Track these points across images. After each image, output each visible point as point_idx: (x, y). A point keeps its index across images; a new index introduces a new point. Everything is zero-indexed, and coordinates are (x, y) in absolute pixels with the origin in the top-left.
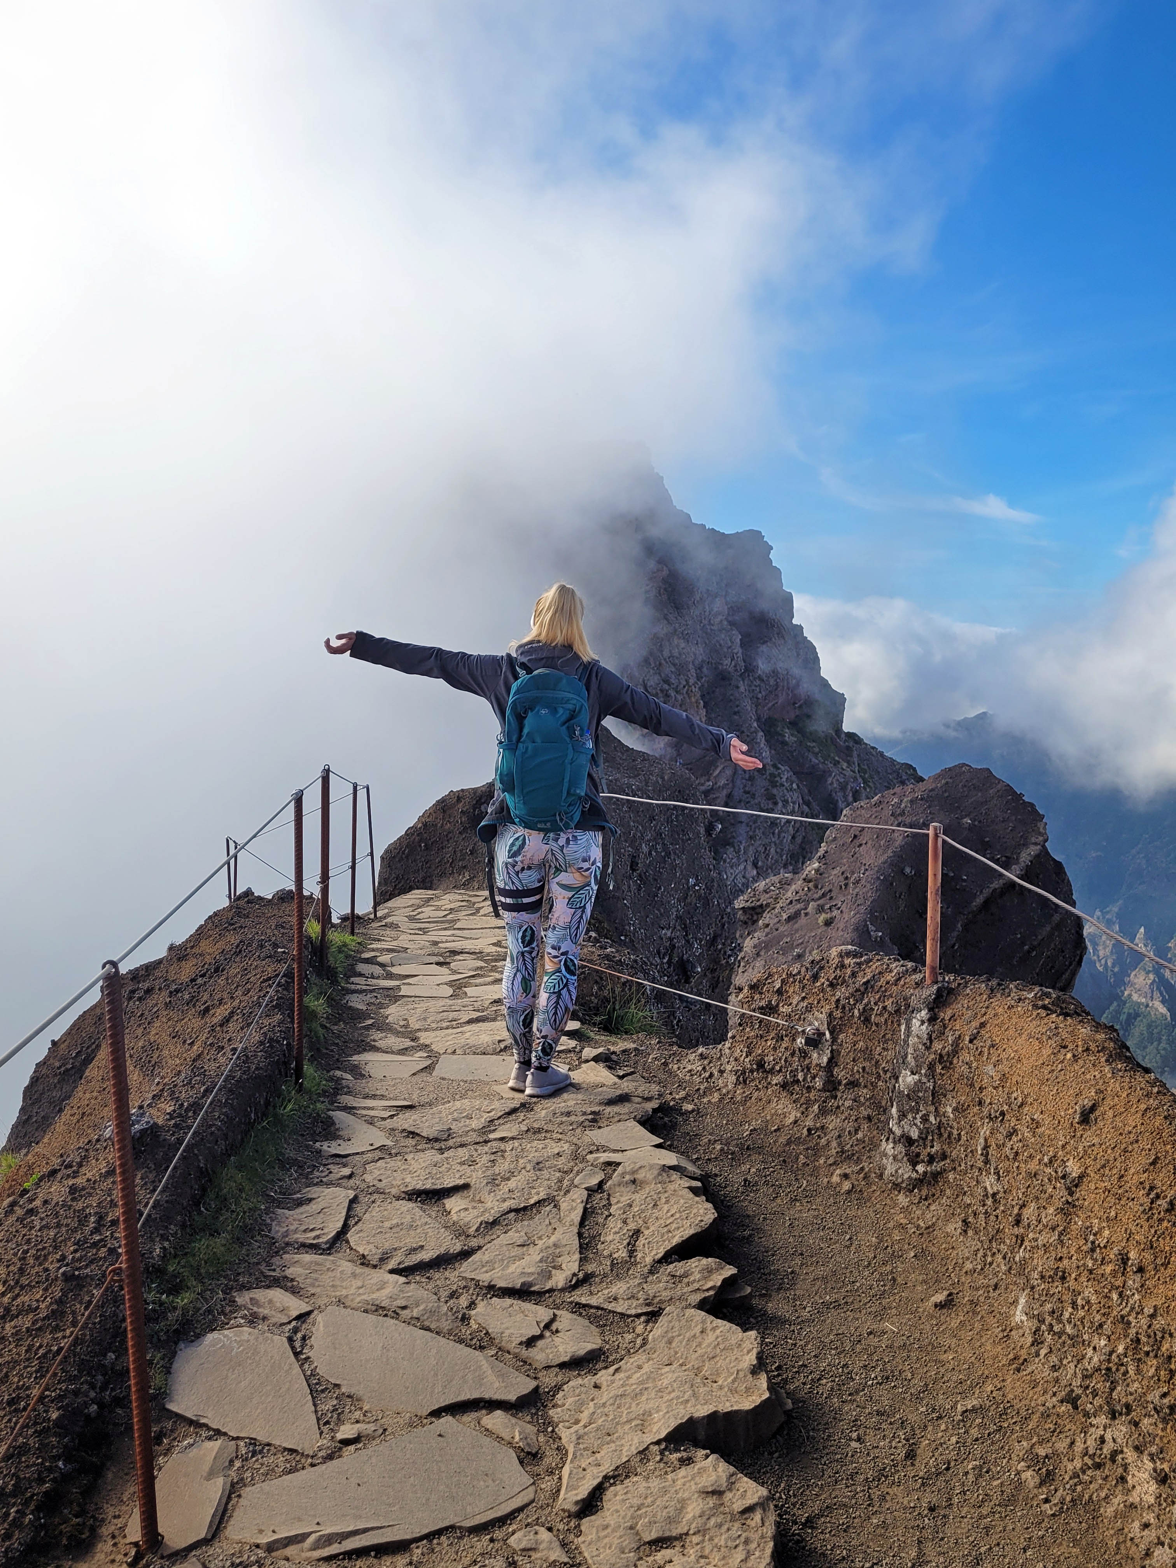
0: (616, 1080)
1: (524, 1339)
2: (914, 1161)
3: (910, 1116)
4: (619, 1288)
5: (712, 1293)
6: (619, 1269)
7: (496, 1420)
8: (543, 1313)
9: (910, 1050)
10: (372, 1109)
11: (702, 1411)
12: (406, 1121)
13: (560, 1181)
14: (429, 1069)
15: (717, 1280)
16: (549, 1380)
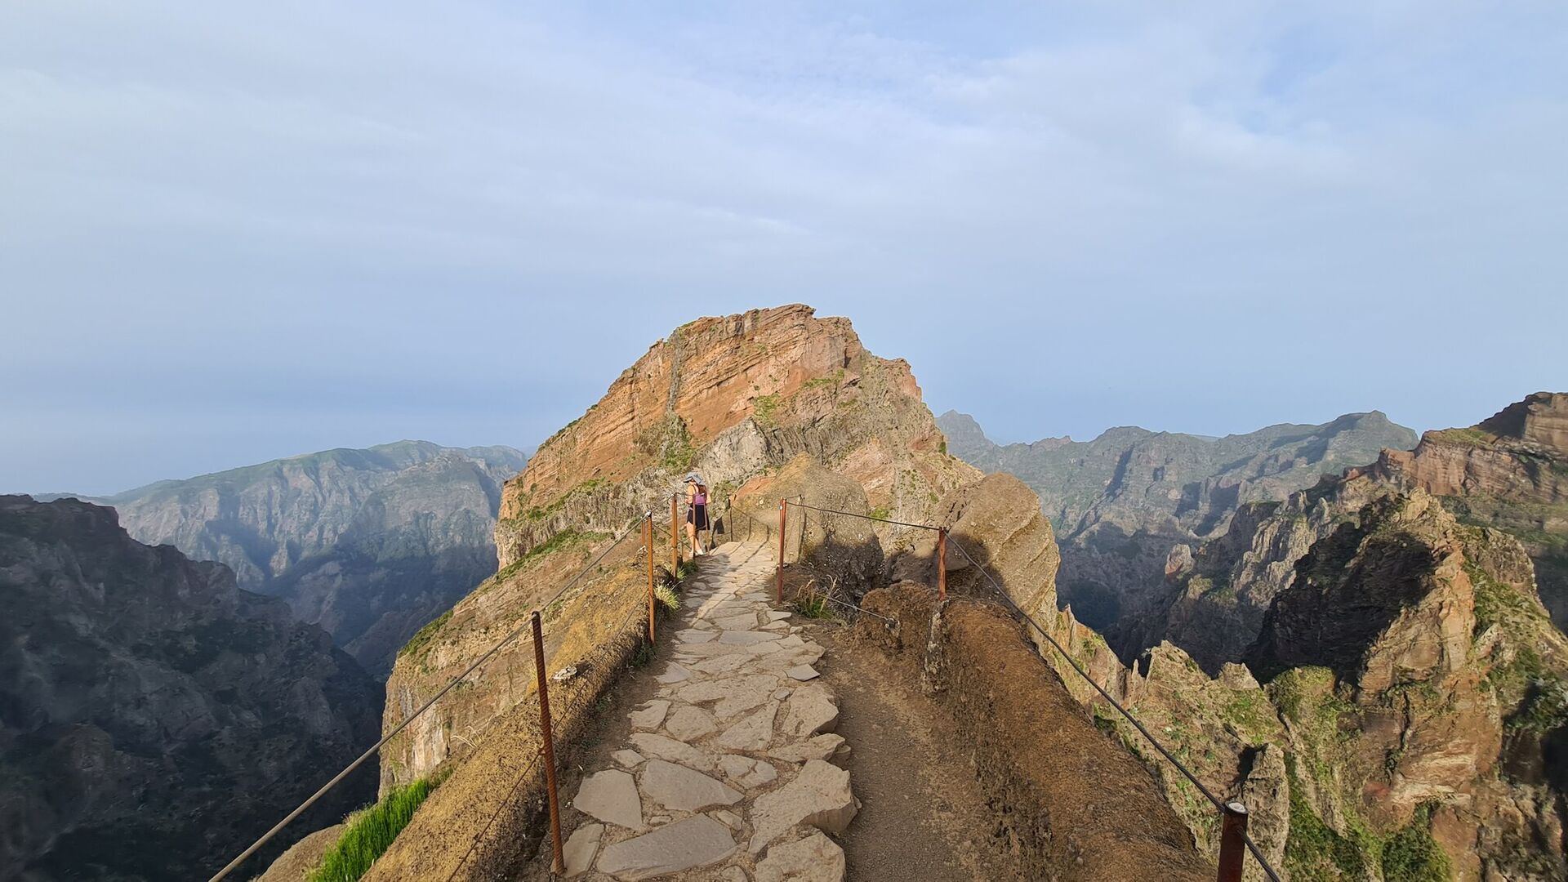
0: (802, 642)
1: (741, 774)
2: (934, 683)
3: (933, 663)
4: (788, 749)
5: (831, 751)
6: (790, 740)
7: (722, 815)
8: (751, 762)
9: (932, 632)
10: (686, 659)
11: (816, 810)
12: (700, 666)
13: (769, 696)
14: (716, 639)
15: (835, 745)
16: (751, 793)
